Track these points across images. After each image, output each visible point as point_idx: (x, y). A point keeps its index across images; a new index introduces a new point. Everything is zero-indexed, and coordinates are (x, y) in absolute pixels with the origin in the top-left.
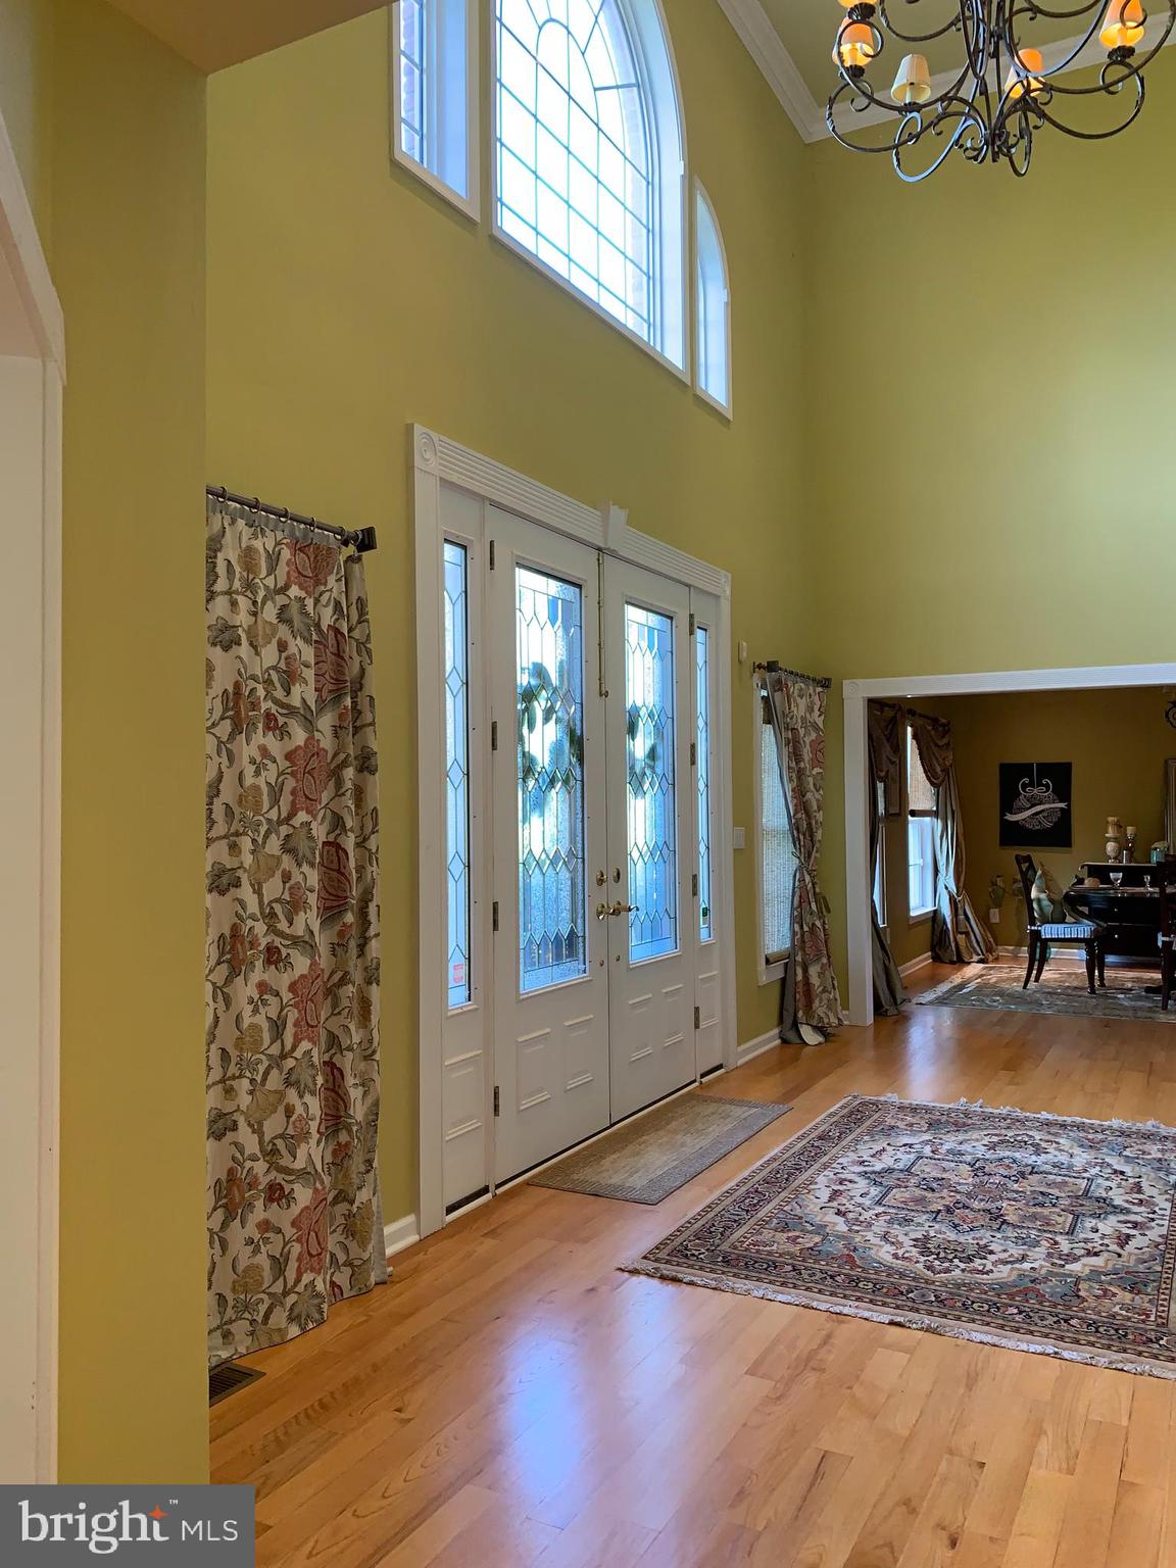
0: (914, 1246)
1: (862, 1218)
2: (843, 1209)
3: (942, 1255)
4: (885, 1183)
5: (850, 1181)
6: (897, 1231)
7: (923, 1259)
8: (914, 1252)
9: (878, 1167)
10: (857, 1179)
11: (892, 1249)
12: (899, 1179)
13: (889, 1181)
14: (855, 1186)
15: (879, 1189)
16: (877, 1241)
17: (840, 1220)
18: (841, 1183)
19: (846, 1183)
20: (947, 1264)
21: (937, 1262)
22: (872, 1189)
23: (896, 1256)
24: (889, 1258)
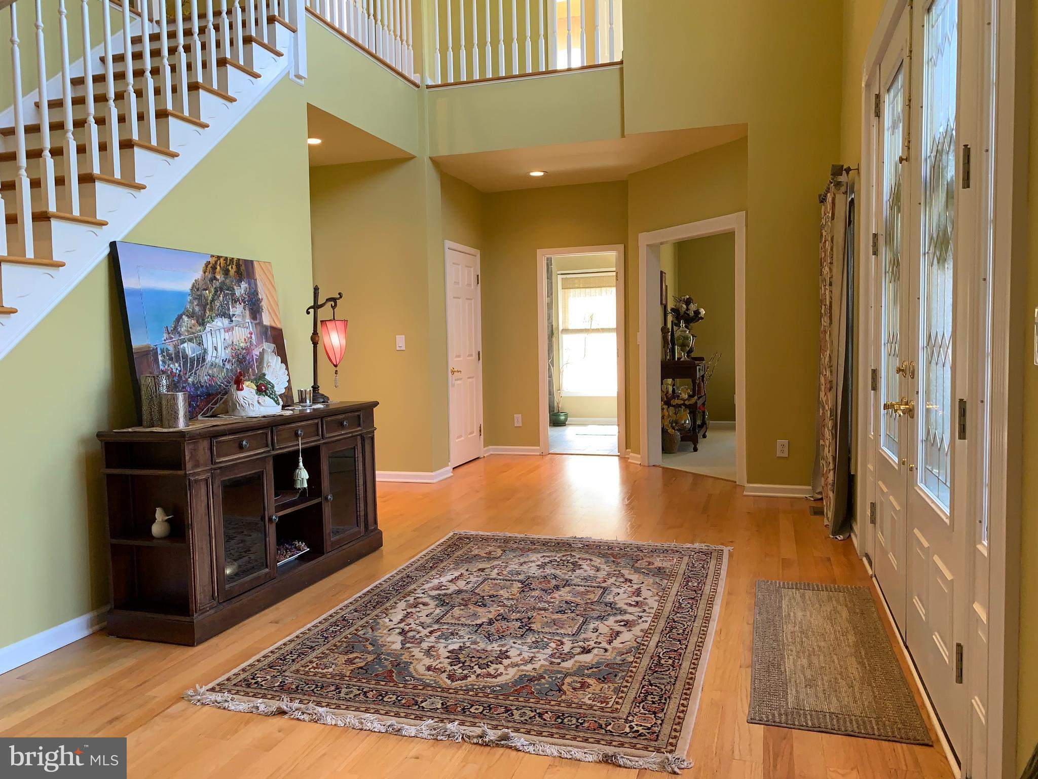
0: (581, 565)
1: (614, 578)
2: (629, 584)
3: (565, 562)
4: (603, 605)
5: (630, 605)
6: (592, 573)
7: (576, 560)
8: (580, 562)
9: (611, 621)
10: (626, 607)
11: (593, 563)
12: (593, 610)
13: (599, 609)
14: (627, 601)
15: (607, 600)
16: (602, 566)
17: (627, 576)
18: (637, 602)
19: (633, 603)
20: (563, 558)
21: (569, 559)
22: (612, 600)
23: (591, 560)
24: (594, 559)
